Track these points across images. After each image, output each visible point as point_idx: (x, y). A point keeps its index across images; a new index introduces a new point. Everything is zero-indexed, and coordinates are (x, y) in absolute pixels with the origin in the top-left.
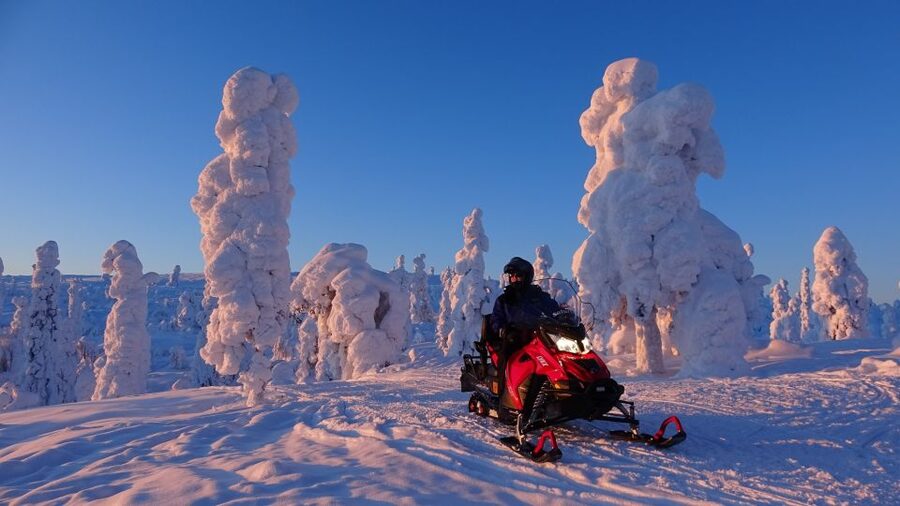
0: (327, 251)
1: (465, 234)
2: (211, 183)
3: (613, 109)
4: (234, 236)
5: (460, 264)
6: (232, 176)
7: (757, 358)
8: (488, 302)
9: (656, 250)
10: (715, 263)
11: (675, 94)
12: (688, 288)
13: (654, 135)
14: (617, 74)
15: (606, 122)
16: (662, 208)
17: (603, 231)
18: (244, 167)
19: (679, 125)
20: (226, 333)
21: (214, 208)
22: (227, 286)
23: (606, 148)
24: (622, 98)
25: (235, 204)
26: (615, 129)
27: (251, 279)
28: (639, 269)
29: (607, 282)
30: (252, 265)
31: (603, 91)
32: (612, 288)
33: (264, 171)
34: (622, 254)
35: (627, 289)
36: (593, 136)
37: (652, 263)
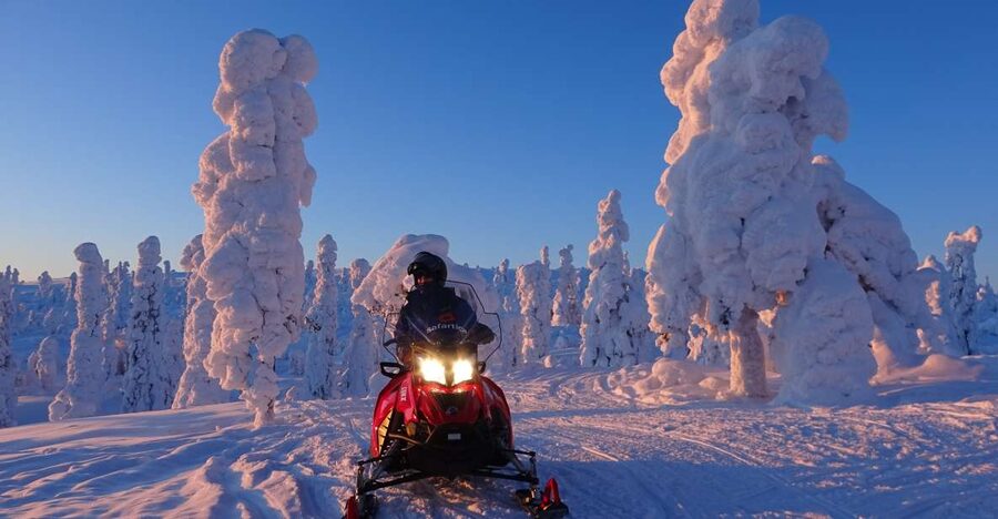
0: (402, 243)
1: (600, 221)
2: (210, 168)
3: (701, 56)
4: (235, 229)
5: (594, 255)
6: (232, 159)
7: (902, 379)
8: (628, 301)
9: (745, 237)
10: (862, 253)
11: (770, 33)
12: (793, 287)
13: (747, 86)
14: (701, 11)
15: (692, 73)
16: (755, 182)
17: (680, 214)
18: (244, 147)
19: (775, 72)
20: (227, 341)
21: (215, 197)
22: (225, 287)
23: (689, 107)
24: (711, 41)
25: (236, 192)
26: (699, 82)
27: (253, 279)
28: (725, 262)
29: (685, 280)
30: (253, 263)
31: (686, 37)
32: (690, 287)
33: (269, 152)
34: (701, 243)
35: (708, 288)
36: (677, 93)
37: (741, 254)
